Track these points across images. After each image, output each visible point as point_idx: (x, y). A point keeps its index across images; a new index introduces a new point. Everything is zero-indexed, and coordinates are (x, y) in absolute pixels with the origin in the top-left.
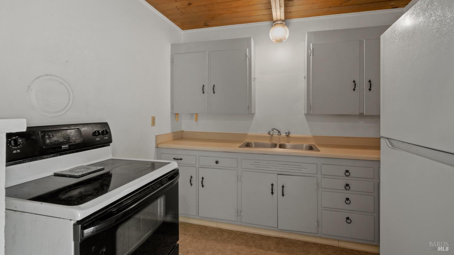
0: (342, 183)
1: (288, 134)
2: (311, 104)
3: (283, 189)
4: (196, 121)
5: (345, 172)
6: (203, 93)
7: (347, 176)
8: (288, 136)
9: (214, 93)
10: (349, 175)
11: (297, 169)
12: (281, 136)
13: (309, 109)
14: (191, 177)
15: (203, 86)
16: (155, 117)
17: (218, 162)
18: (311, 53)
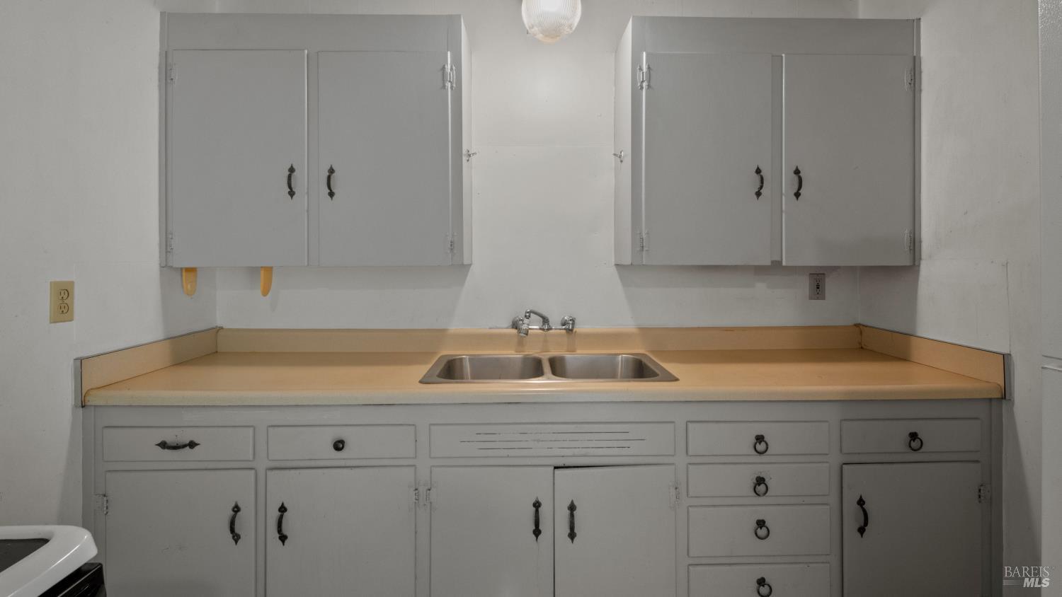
0: (746, 477)
1: (569, 327)
2: (644, 236)
3: (572, 516)
4: (265, 293)
5: (754, 441)
6: (292, 193)
7: (760, 453)
8: (570, 331)
9: (331, 194)
10: (766, 451)
11: (615, 444)
12: (551, 331)
13: (638, 249)
14: (236, 509)
15: (292, 170)
16: (72, 283)
17: (342, 442)
18: (643, 82)
